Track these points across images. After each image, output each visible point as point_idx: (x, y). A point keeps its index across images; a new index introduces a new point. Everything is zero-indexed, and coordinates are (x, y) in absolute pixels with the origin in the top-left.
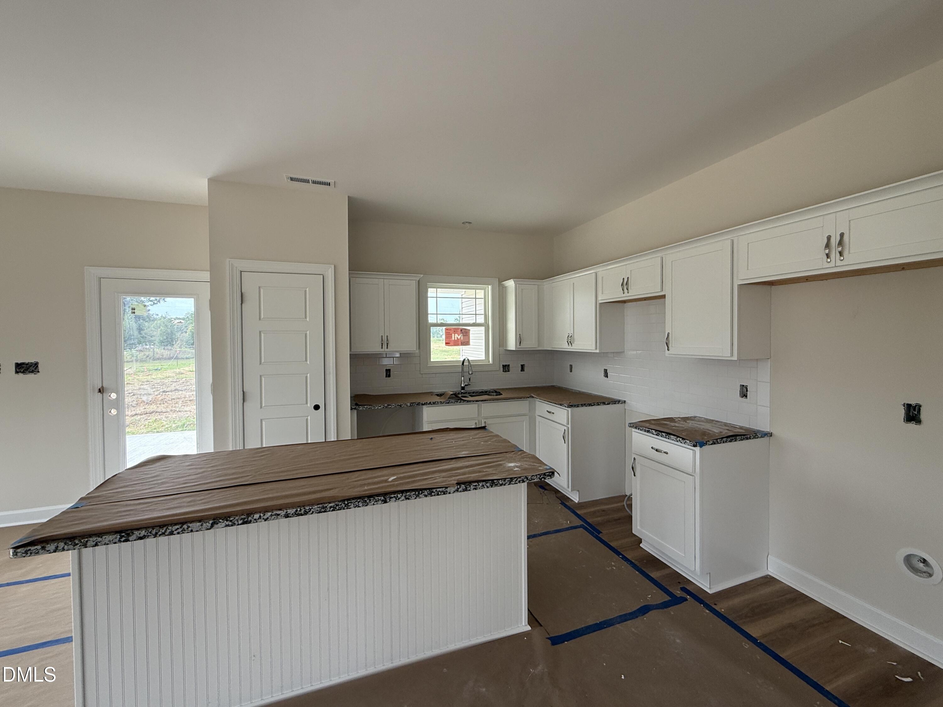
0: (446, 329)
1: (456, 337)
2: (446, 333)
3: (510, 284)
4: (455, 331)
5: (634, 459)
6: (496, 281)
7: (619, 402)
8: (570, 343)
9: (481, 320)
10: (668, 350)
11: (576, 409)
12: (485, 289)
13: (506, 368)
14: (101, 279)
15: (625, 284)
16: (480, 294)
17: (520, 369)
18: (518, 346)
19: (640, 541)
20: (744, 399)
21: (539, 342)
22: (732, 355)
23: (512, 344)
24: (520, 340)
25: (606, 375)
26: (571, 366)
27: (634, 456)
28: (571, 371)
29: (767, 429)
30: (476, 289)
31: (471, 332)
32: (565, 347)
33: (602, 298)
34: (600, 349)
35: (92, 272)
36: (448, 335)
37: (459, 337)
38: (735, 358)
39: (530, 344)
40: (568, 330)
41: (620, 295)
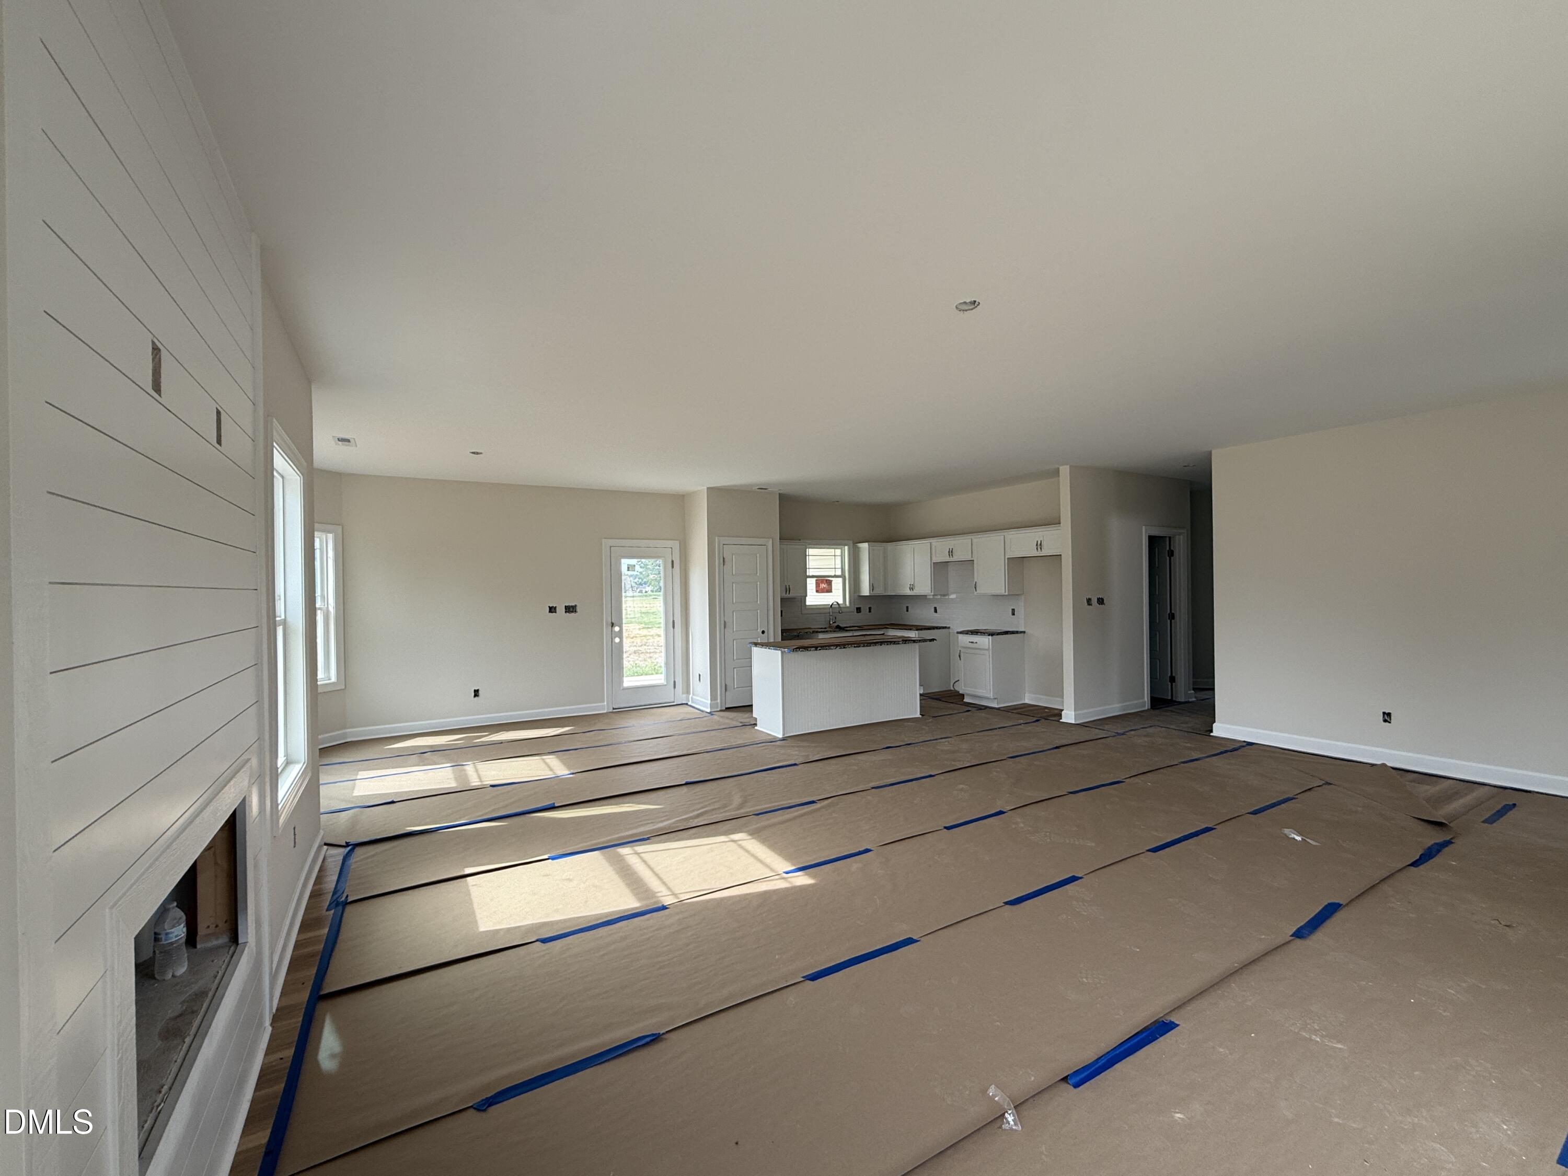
0: (816, 580)
1: (823, 586)
2: (816, 583)
3: (865, 546)
4: (822, 582)
5: (960, 651)
6: (851, 542)
7: (945, 628)
8: (912, 589)
9: (839, 573)
10: (976, 591)
11: (920, 632)
12: (841, 549)
13: (859, 610)
14: (612, 548)
15: (951, 552)
16: (838, 552)
17: (868, 610)
18: (871, 592)
19: (963, 695)
20: (1013, 616)
21: (885, 589)
22: (1005, 592)
23: (865, 591)
24: (872, 587)
25: (936, 611)
26: (907, 607)
27: (960, 649)
28: (907, 611)
29: (1023, 630)
30: (835, 549)
31: (833, 583)
32: (908, 592)
33: (935, 560)
34: (934, 593)
35: (607, 543)
36: (817, 585)
37: (825, 586)
38: (1007, 593)
39: (879, 591)
40: (909, 581)
41: (947, 559)
